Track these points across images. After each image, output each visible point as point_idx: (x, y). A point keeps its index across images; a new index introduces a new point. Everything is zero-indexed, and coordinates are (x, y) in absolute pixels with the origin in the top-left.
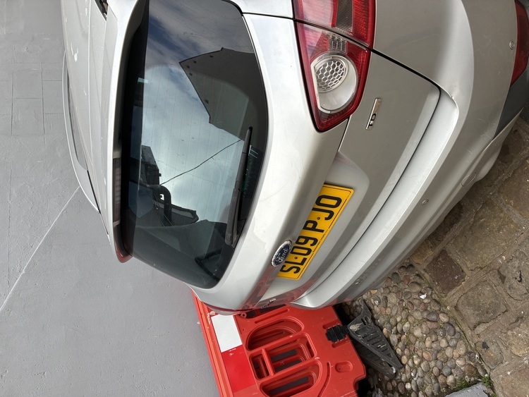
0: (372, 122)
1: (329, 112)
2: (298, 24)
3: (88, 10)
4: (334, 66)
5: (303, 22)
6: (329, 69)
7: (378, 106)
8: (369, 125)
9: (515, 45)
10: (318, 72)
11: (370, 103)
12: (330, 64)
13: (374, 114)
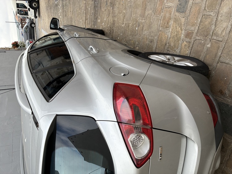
0: (161, 158)
1: (140, 158)
2: (120, 124)
3: (31, 124)
4: (138, 138)
5: (121, 123)
6: (136, 139)
7: (162, 150)
8: (160, 159)
9: (210, 112)
10: (132, 142)
11: (157, 150)
12: (136, 137)
13: (161, 154)
